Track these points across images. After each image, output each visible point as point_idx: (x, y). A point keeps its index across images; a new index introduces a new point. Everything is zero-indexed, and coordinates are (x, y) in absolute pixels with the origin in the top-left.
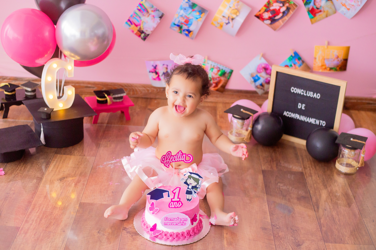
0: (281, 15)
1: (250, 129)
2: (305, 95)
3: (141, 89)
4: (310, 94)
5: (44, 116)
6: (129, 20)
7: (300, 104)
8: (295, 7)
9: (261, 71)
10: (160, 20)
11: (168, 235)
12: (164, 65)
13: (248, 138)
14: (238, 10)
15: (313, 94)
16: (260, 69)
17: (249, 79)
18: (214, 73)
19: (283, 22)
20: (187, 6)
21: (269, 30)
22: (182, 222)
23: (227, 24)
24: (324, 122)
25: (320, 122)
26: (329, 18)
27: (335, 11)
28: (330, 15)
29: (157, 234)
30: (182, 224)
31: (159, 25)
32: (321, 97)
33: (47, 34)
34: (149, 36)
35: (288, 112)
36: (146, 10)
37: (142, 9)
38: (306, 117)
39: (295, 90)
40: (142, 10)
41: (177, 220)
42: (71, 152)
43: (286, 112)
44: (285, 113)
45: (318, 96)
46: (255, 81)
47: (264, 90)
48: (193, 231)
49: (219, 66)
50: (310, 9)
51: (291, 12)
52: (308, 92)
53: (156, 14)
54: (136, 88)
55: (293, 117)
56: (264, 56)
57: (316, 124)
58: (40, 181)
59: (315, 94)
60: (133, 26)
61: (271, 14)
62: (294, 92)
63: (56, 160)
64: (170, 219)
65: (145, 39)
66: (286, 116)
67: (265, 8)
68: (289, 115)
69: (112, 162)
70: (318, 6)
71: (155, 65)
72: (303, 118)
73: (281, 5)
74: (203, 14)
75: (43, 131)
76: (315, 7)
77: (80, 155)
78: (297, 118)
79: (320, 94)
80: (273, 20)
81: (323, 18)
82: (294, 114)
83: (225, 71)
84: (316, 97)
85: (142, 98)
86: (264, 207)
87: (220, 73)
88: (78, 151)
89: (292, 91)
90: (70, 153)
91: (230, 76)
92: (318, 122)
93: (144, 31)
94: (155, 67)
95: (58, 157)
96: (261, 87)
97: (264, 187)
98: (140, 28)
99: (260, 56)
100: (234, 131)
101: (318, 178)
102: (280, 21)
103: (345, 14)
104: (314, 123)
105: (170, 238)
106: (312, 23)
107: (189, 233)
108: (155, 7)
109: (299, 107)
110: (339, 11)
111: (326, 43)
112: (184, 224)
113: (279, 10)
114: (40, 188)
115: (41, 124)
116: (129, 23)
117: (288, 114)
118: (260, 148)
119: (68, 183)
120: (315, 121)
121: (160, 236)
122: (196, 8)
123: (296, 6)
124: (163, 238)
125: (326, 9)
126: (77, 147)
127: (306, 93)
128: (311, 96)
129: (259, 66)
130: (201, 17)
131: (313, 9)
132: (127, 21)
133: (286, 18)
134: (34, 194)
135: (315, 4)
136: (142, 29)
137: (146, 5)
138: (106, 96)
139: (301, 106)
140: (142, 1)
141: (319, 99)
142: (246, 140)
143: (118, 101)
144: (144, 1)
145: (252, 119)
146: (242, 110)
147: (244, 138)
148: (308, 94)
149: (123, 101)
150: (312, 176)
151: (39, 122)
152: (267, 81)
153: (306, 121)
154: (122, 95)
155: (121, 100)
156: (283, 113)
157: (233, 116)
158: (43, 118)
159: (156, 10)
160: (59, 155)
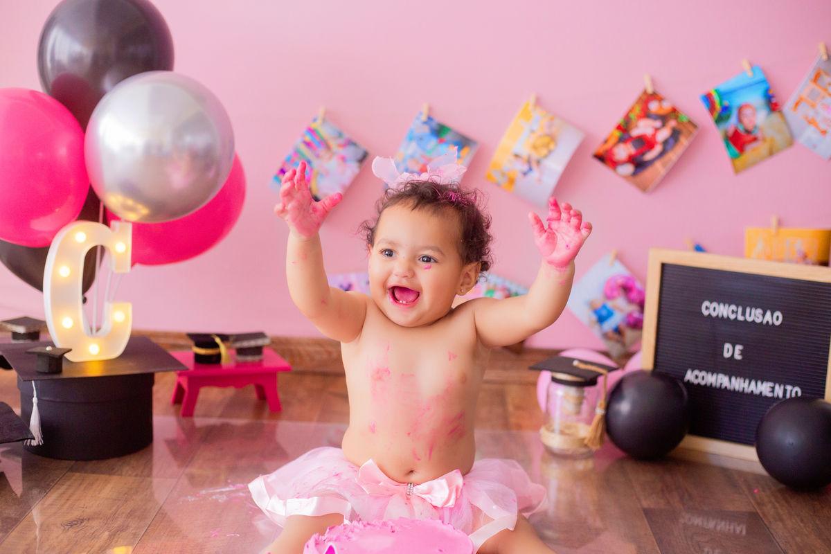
0: (658, 149)
1: (600, 412)
2: (740, 318)
3: (311, 349)
4: (754, 315)
5: (42, 366)
6: (283, 171)
7: (727, 346)
8: (691, 128)
9: (615, 293)
10: (360, 168)
13: (595, 437)
14: (552, 138)
15: (764, 315)
16: (612, 289)
17: (586, 316)
19: (664, 165)
20: (426, 130)
21: (630, 190)
23: (525, 174)
24: (797, 389)
25: (785, 391)
26: (777, 159)
27: (791, 142)
28: (779, 150)
31: (356, 181)
32: (783, 320)
33: (63, 151)
35: (696, 372)
36: (325, 144)
37: (315, 141)
38: (747, 381)
39: (715, 309)
40: (316, 143)
42: (113, 469)
43: (692, 371)
44: (690, 376)
45: (778, 318)
46: (601, 320)
47: (623, 344)
49: (508, 285)
50: (731, 132)
51: (684, 142)
52: (748, 310)
53: (349, 152)
54: (300, 348)
55: (711, 384)
56: (619, 257)
57: (776, 395)
58: (13, 525)
59: (768, 314)
61: (635, 146)
62: (710, 315)
63: (68, 483)
66: (693, 384)
67: (618, 134)
68: (699, 381)
69: (223, 490)
70: (749, 127)
71: (346, 285)
72: (738, 384)
73: (658, 124)
74: (466, 151)
75: (38, 405)
76: (741, 129)
77: (136, 475)
78: (721, 384)
79: (782, 313)
80: (639, 164)
81: (763, 159)
82: (715, 376)
84: (770, 323)
85: (314, 374)
88: (133, 468)
89: (706, 313)
90: (111, 472)
92: (779, 391)
93: (320, 196)
95: (74, 478)
96: (616, 336)
97: (656, 543)
99: (609, 257)
100: (557, 422)
101: (802, 525)
102: (658, 165)
103: (815, 146)
104: (770, 395)
106: (737, 171)
108: (346, 135)
109: (727, 355)
110: (801, 140)
111: (774, 221)
113: (654, 136)
115: (33, 382)
117: (697, 377)
118: (629, 466)
119: (92, 531)
122: (448, 137)
123: (695, 126)
125: (769, 133)
126: (133, 460)
127: (744, 314)
128: (758, 321)
129: (608, 282)
130: (459, 158)
131: (736, 133)
132: (278, 175)
133: (673, 156)
135: (740, 120)
136: (315, 191)
137: (325, 131)
138: (218, 340)
139: (732, 351)
140: (315, 120)
141: (779, 326)
142: (589, 444)
143: (250, 359)
144: (319, 121)
145: (605, 385)
146: (576, 363)
147: (584, 439)
148: (750, 316)
149: (261, 361)
150: (781, 520)
151: (26, 378)
152: (632, 321)
153: (748, 390)
154: (259, 342)
155: (256, 358)
156: (684, 377)
157: (554, 380)
158: (42, 371)
159: (349, 143)
160: (77, 474)
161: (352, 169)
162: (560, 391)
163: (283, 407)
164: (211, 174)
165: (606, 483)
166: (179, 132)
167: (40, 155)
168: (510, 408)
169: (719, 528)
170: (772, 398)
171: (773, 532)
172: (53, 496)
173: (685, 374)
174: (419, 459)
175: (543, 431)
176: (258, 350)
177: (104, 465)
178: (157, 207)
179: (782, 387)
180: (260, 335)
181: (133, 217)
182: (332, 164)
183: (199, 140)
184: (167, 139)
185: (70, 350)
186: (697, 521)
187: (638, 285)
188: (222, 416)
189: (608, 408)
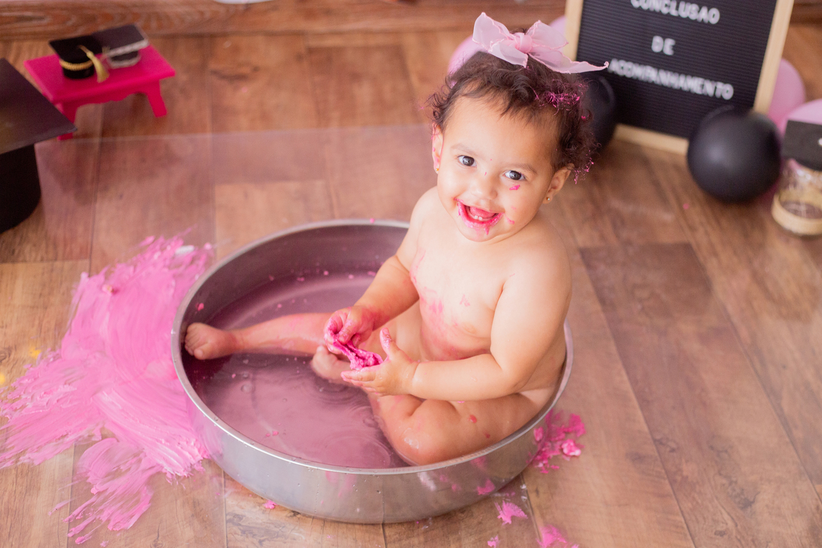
2: (674, 13)
4: (690, 11)
7: (657, 39)
15: (699, 11)
24: (729, 87)
25: (716, 88)
32: (720, 18)
35: (622, 63)
42: (13, 252)
43: (619, 61)
44: (615, 66)
45: (714, 16)
52: (683, 4)
55: (637, 77)
57: (705, 93)
59: (704, 10)
62: (640, 7)
66: (619, 76)
68: (625, 72)
72: (666, 78)
78: (648, 77)
84: (706, 20)
85: (188, 36)
88: (35, 245)
89: (635, 4)
92: (709, 88)
101: (735, 259)
104: (699, 91)
109: (656, 48)
117: (622, 68)
120: (703, 86)
127: (677, 8)
128: (693, 17)
138: (90, 55)
139: (662, 45)
143: (126, 63)
148: (684, 11)
150: (717, 254)
154: (136, 46)
155: (133, 61)
170: (702, 96)
179: (713, 84)
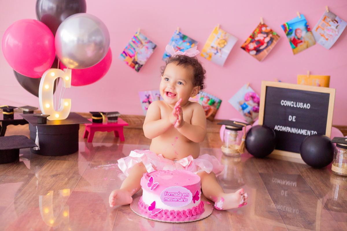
0: (265, 45)
1: (243, 140)
2: (295, 106)
3: (134, 119)
4: (300, 105)
6: (124, 52)
7: (290, 116)
8: (277, 37)
9: (249, 99)
10: (153, 51)
11: (169, 214)
12: (156, 94)
13: (241, 149)
14: (226, 41)
15: (303, 105)
16: (247, 97)
17: (238, 107)
18: (204, 102)
19: (267, 51)
20: (178, 37)
21: (254, 60)
22: (183, 197)
23: (215, 54)
24: (316, 132)
25: (311, 133)
26: (309, 49)
27: (315, 43)
28: (310, 46)
29: (156, 213)
30: (183, 200)
31: (152, 56)
32: (310, 107)
33: (47, 42)
34: (143, 67)
35: (279, 126)
36: (140, 42)
37: (136, 41)
38: (297, 129)
39: (285, 103)
40: (137, 41)
41: (178, 195)
43: (277, 126)
44: (276, 128)
45: (308, 106)
46: (243, 109)
47: (252, 118)
48: (195, 210)
49: (209, 95)
50: (292, 39)
51: (275, 42)
52: (298, 103)
53: (149, 45)
54: (130, 119)
55: (284, 131)
56: (250, 86)
57: (308, 134)
58: (32, 176)
59: (305, 104)
60: (128, 57)
61: (256, 44)
62: (284, 105)
63: (50, 163)
64: (171, 194)
65: (138, 70)
66: (277, 131)
67: (250, 39)
68: (280, 129)
69: (107, 166)
70: (299, 37)
71: (148, 95)
73: (265, 36)
74: (193, 45)
75: (38, 135)
76: (296, 38)
77: (74, 161)
78: (288, 131)
79: (310, 104)
80: (258, 50)
81: (304, 49)
82: (285, 127)
83: (215, 101)
84: (306, 108)
85: (135, 129)
86: (267, 197)
87: (210, 102)
89: (282, 104)
90: (65, 160)
91: (219, 106)
92: (309, 133)
93: (138, 62)
94: (148, 97)
95: (52, 162)
96: (249, 115)
98: (134, 59)
99: (246, 85)
100: (227, 144)
102: (265, 51)
103: (324, 45)
104: (305, 134)
105: (170, 217)
106: (294, 54)
107: (190, 212)
108: (148, 39)
109: (290, 120)
110: (319, 42)
111: (308, 72)
112: (186, 200)
113: (264, 40)
114: (31, 180)
115: (37, 127)
116: (124, 54)
117: (279, 128)
119: (62, 178)
120: (307, 132)
121: (159, 215)
122: (187, 40)
123: (279, 37)
124: (163, 217)
125: (307, 39)
127: (296, 105)
128: (301, 107)
129: (246, 95)
130: (191, 48)
131: (294, 39)
132: (123, 53)
133: (271, 47)
134: (25, 184)
135: (296, 35)
136: (136, 60)
137: (140, 37)
138: (101, 114)
139: (292, 118)
140: (136, 33)
141: (309, 109)
142: (239, 152)
143: (113, 121)
144: (138, 34)
145: (245, 130)
146: (234, 122)
147: (237, 150)
148: (298, 105)
149: (117, 122)
150: (309, 177)
151: (34, 125)
152: (255, 109)
153: (297, 133)
154: (117, 115)
155: (115, 121)
156: (274, 128)
157: (227, 128)
158: (39, 123)
159: (149, 42)
160: (53, 160)
161: (151, 51)
162: (229, 132)
163: (125, 139)
164: (101, 51)
165: (246, 165)
166: (90, 36)
167: (38, 43)
168: (210, 141)
169: (286, 184)
170: (306, 136)
171: (306, 181)
172: (45, 168)
173: (275, 127)
174: (178, 154)
175: (222, 147)
176: (116, 118)
177: (62, 157)
178: (81, 63)
179: (310, 131)
180: (117, 113)
181: (72, 67)
182: (143, 50)
183: (98, 39)
184: (86, 39)
185: (50, 115)
186: (279, 181)
187: (257, 96)
188: (102, 142)
189: (246, 138)
